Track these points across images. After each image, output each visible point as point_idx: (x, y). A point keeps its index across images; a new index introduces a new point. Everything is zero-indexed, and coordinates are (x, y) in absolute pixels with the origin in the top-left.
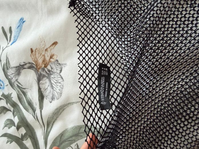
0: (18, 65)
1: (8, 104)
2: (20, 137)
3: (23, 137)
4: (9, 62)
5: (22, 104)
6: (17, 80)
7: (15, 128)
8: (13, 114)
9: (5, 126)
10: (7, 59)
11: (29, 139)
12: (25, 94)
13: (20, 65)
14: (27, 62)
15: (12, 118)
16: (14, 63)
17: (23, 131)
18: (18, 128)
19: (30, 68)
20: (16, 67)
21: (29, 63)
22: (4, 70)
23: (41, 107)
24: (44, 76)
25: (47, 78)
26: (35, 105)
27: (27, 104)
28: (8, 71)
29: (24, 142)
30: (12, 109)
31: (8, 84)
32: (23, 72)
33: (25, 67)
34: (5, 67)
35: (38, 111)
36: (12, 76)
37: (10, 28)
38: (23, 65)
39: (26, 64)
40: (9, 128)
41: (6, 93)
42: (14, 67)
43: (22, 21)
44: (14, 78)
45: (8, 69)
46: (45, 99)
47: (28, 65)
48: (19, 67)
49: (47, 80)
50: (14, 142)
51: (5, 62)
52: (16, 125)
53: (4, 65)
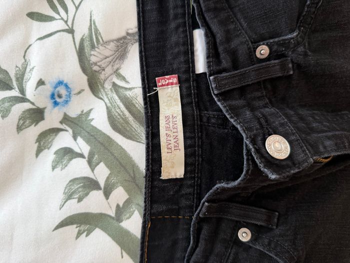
0: (123, 34)
1: (79, 139)
2: (112, 213)
3: (121, 211)
4: (96, 30)
7: (100, 193)
9: (69, 197)
10: (92, 24)
13: (128, 34)
20: (118, 40)
22: (81, 53)
28: (93, 53)
34: (87, 44)
36: (103, 65)
40: (80, 200)
42: (112, 41)
44: (110, 67)
45: (93, 47)
48: (124, 38)
50: (97, 230)
51: (86, 32)
52: (102, 185)
53: (82, 40)
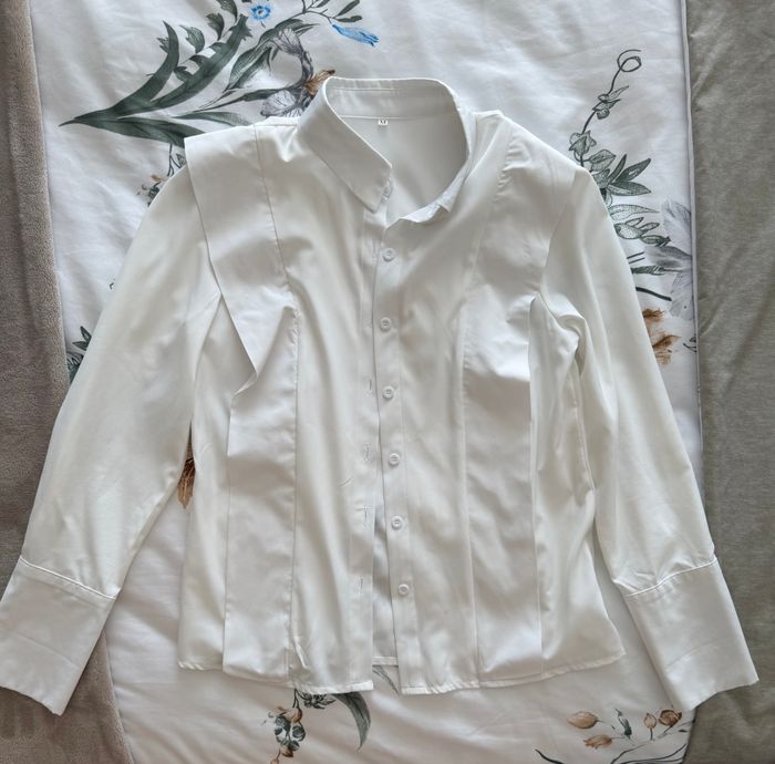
0: (305, 49)
1: (231, 32)
2: (179, 65)
3: (181, 71)
4: (307, 30)
5: (239, 60)
6: (279, 48)
7: (194, 53)
8: (215, 44)
9: (189, 31)
10: (310, 26)
11: (182, 83)
12: (259, 63)
13: (306, 52)
14: (313, 64)
15: (207, 45)
16: (307, 41)
17: (193, 69)
18: (195, 58)
19: (304, 69)
20: (300, 46)
21: (312, 69)
22: (290, 21)
23: (248, 97)
24: (297, 97)
25: (296, 102)
26: (246, 85)
27: (244, 70)
28: (290, 30)
29: (173, 75)
30: (223, 41)
31: (268, 28)
32: (295, 59)
33: (304, 62)
34: (297, 24)
35: (238, 93)
36: (283, 38)
37: (359, 18)
38: (306, 59)
39: (309, 63)
40: (188, 39)
41: (249, 24)
42: (299, 42)
43: (373, 40)
44: (282, 42)
45: (294, 29)
46: (262, 101)
47: (308, 66)
48: (302, 50)
49: (292, 103)
50: (166, 54)
51: (304, 23)
52: (200, 54)
53: (298, 21)
